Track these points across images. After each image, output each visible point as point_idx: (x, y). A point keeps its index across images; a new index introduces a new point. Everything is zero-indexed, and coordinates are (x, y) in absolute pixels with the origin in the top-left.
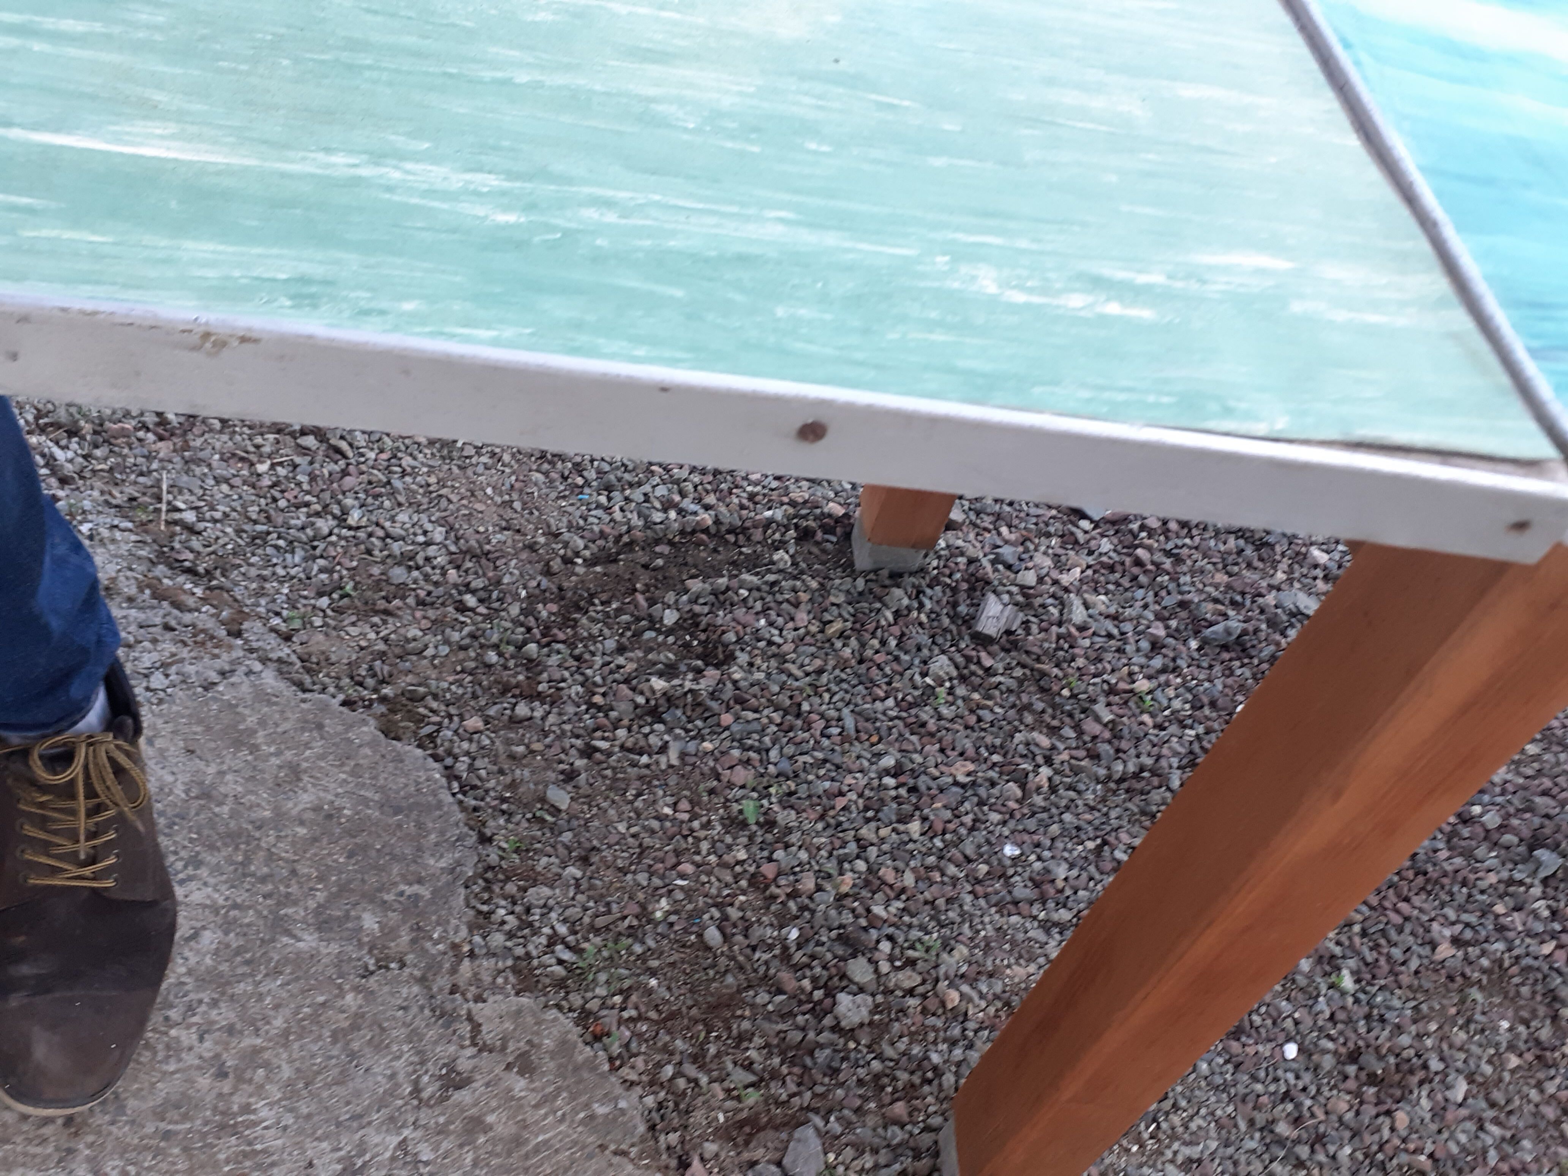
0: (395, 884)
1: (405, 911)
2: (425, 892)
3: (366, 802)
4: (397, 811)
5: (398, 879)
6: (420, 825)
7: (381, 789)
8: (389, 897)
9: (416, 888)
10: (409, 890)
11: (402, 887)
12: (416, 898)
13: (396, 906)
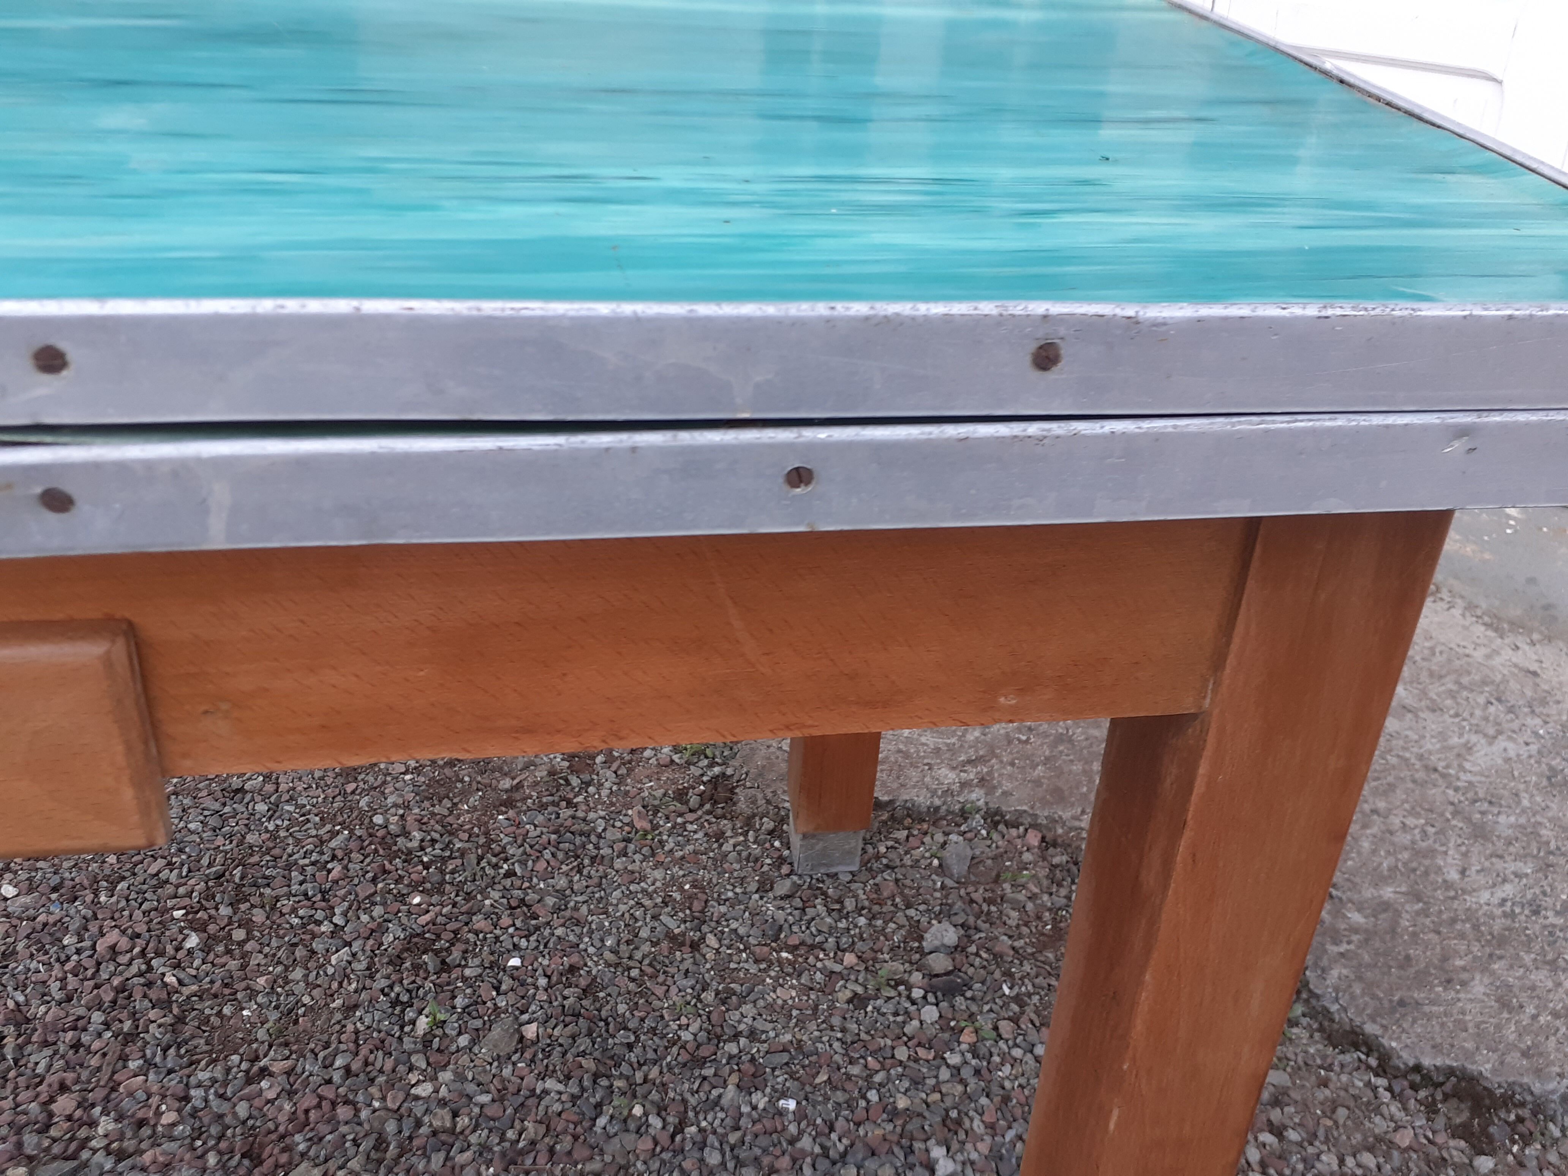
0: (1359, 947)
1: (1337, 931)
2: (1333, 949)
3: (1432, 1003)
4: (1402, 1003)
5: (1360, 951)
6: (1374, 997)
7: (1429, 1017)
8: (1355, 938)
9: (1342, 950)
10: (1344, 947)
11: (1352, 947)
12: (1336, 943)
13: (1346, 933)
